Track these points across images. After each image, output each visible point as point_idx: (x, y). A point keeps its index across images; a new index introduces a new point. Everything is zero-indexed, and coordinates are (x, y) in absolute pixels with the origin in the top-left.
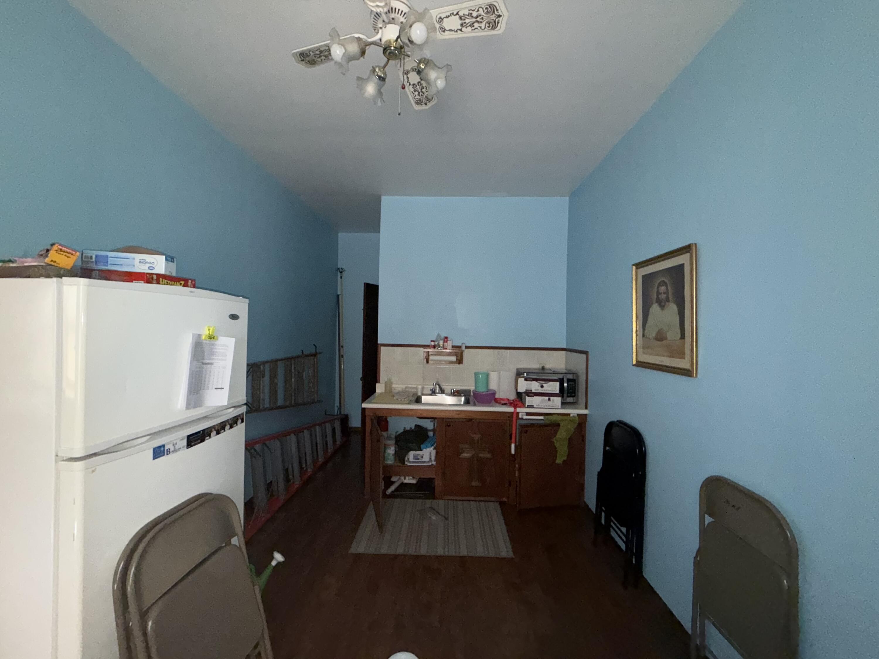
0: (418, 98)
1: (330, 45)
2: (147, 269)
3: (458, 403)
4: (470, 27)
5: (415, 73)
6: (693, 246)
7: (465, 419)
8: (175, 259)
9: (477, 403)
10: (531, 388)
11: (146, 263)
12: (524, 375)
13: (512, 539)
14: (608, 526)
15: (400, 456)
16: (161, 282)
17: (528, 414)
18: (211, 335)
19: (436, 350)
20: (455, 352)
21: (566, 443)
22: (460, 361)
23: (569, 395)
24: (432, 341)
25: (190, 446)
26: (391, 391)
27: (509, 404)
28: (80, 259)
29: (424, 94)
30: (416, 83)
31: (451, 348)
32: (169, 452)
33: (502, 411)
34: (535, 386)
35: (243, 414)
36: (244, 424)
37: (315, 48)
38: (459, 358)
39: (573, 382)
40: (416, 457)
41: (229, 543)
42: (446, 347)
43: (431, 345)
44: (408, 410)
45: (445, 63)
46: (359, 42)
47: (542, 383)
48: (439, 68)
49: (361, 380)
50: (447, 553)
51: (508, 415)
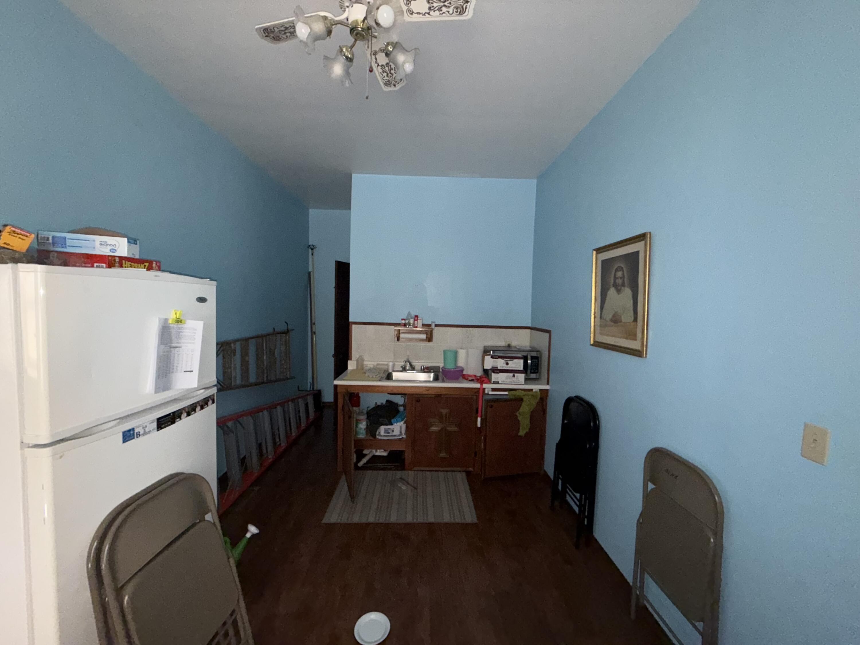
0: (386, 80)
1: (295, 23)
2: (109, 251)
3: (428, 380)
4: (437, 11)
5: (384, 54)
6: (647, 235)
7: (435, 394)
8: (138, 242)
9: (445, 379)
10: (497, 365)
11: (107, 245)
12: (490, 352)
13: (476, 507)
14: (564, 492)
15: (372, 430)
16: (124, 265)
17: (493, 390)
18: (178, 319)
19: (405, 328)
20: (425, 330)
21: (528, 416)
22: (430, 339)
23: (532, 371)
24: (402, 320)
25: (160, 429)
26: (363, 369)
27: (476, 381)
28: (36, 241)
29: (392, 75)
30: (384, 63)
31: (421, 327)
32: (139, 435)
33: (468, 387)
34: (500, 363)
35: (213, 395)
36: (215, 405)
37: (279, 24)
38: (429, 336)
39: (536, 359)
40: (386, 431)
41: (203, 520)
42: (416, 326)
43: (402, 323)
44: (379, 386)
45: (414, 48)
46: (325, 21)
47: (507, 361)
48: (407, 51)
49: (333, 357)
50: (415, 520)
51: (476, 390)
